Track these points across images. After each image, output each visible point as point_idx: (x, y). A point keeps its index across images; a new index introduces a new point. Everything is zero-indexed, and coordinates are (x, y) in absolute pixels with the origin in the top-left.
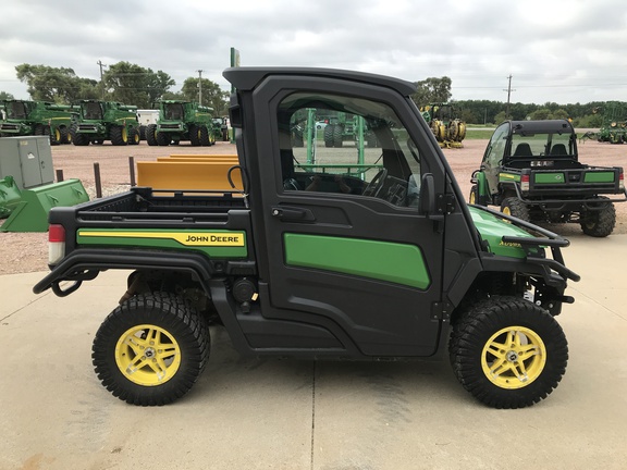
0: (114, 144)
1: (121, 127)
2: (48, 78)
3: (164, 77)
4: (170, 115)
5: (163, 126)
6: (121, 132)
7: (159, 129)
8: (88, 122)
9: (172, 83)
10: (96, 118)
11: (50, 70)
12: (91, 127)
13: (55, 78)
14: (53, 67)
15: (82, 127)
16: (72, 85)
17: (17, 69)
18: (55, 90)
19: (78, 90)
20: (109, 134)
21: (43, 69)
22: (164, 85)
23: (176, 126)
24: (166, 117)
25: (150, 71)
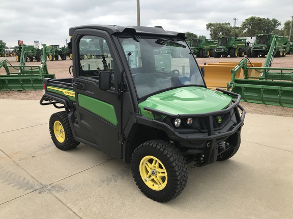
0: (231, 57)
1: (235, 49)
2: (218, 28)
3: (275, 21)
4: (260, 42)
5: (255, 48)
6: (235, 51)
7: (252, 49)
8: (220, 47)
9: (280, 24)
10: (224, 45)
11: (220, 24)
12: (221, 49)
13: (221, 27)
14: (221, 23)
15: (217, 49)
16: (228, 30)
17: (207, 25)
18: (221, 33)
19: (230, 32)
20: (229, 52)
21: (217, 24)
22: (275, 26)
23: (262, 47)
24: (258, 43)
25: (268, 19)
